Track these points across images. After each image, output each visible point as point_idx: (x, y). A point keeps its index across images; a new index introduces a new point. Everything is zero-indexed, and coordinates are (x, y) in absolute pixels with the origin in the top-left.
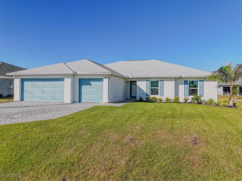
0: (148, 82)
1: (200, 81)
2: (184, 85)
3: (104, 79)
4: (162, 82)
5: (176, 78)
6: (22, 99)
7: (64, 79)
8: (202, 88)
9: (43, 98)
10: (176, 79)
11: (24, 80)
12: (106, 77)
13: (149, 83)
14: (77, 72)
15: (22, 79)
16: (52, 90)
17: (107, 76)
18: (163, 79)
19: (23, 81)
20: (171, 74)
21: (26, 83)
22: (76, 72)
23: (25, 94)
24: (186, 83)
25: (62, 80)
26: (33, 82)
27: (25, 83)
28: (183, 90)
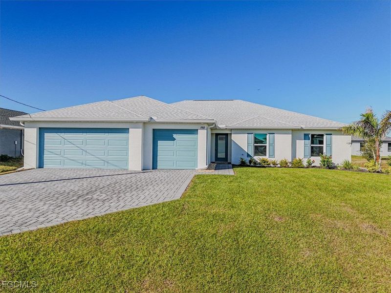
0: (250, 135)
1: (326, 134)
2: (304, 141)
3: (199, 131)
4: (272, 135)
5: (292, 130)
6: (41, 165)
7: (129, 129)
8: (330, 145)
9: (84, 162)
10: (294, 131)
11: (45, 131)
12: (203, 128)
13: (252, 137)
14: (155, 118)
15: (40, 128)
16: (102, 149)
17: (206, 126)
18: (273, 131)
19: (42, 131)
20: (285, 124)
21: (48, 136)
22: (151, 118)
23: (46, 156)
24: (306, 136)
25: (126, 131)
26: (62, 135)
27: (46, 135)
28: (303, 147)
